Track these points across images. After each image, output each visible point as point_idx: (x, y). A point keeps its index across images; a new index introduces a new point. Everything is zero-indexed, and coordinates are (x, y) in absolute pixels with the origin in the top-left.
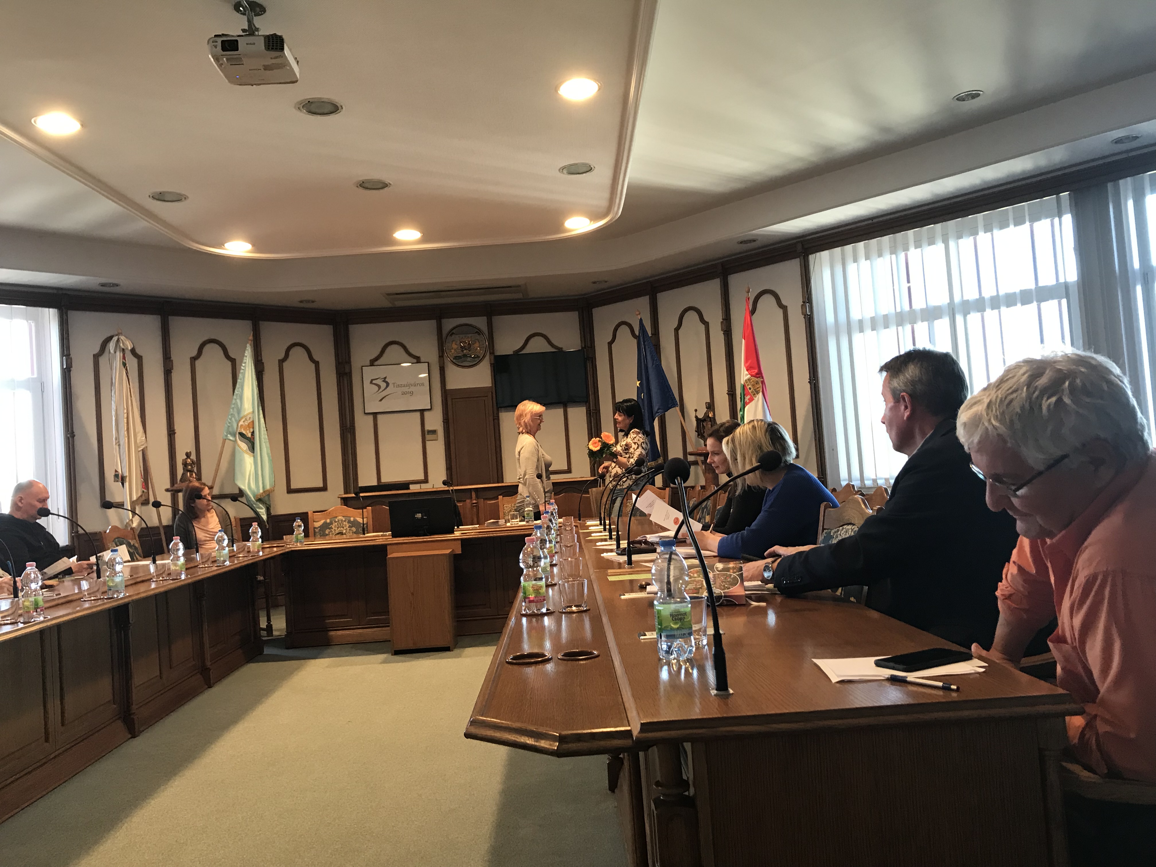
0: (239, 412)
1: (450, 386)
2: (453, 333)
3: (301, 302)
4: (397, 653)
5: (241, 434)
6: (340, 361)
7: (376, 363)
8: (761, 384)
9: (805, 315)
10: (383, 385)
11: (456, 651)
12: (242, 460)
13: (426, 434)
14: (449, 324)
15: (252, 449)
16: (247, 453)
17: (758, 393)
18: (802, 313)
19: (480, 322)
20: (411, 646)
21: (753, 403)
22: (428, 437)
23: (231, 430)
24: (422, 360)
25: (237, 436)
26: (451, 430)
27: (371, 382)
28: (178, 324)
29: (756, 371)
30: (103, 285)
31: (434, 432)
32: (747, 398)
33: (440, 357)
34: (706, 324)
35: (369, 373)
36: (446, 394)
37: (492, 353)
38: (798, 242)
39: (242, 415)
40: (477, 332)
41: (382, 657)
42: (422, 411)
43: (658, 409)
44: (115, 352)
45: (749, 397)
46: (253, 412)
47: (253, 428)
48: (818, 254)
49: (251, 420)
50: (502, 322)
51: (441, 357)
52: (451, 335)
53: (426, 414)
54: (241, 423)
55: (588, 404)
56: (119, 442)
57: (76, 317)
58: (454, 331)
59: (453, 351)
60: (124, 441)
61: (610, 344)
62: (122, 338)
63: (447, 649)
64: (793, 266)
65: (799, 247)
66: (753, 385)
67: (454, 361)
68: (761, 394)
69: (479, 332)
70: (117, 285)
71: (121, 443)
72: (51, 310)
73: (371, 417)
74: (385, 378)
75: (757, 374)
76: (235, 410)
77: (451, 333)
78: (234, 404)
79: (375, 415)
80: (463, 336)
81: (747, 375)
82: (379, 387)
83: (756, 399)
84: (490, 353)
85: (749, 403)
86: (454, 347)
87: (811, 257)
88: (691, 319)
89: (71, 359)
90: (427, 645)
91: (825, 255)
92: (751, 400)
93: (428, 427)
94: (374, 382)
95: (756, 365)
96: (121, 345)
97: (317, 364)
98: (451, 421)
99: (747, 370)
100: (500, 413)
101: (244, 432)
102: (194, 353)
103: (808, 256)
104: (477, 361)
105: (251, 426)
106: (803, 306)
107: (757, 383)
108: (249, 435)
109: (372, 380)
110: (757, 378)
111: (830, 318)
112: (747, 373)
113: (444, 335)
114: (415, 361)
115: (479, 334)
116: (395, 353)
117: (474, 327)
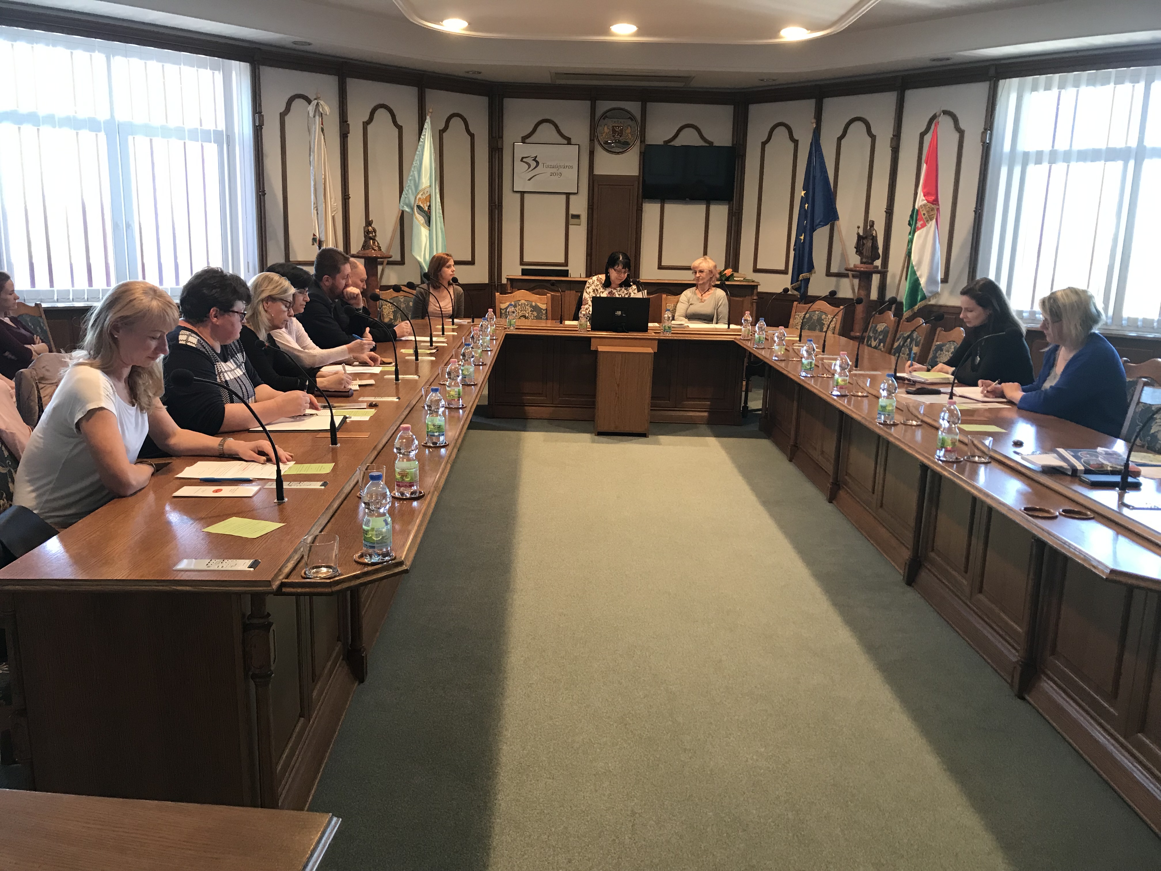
0: (417, 186)
1: (597, 172)
2: (606, 117)
3: (468, 72)
4: (600, 434)
5: (419, 207)
6: (494, 135)
7: (527, 141)
8: (936, 211)
9: (983, 142)
10: (533, 164)
11: (651, 438)
12: (420, 233)
13: (570, 218)
14: (604, 106)
15: (428, 222)
16: (424, 227)
17: (931, 220)
18: (982, 141)
19: (633, 107)
20: (612, 429)
21: (925, 229)
22: (572, 221)
23: (407, 201)
24: (573, 141)
25: (415, 208)
26: (595, 216)
27: (522, 160)
28: (354, 85)
29: (933, 198)
30: (295, 43)
31: (578, 217)
32: (919, 224)
33: (590, 140)
34: (873, 138)
35: (521, 150)
36: (593, 179)
37: (642, 141)
38: (993, 65)
39: (420, 188)
40: (630, 118)
41: (587, 436)
42: (568, 195)
43: (821, 222)
44: (314, 117)
45: (921, 222)
46: (430, 186)
47: (430, 202)
48: (1008, 80)
49: (429, 194)
50: (656, 108)
51: (592, 140)
52: (604, 119)
53: (571, 197)
54: (419, 196)
55: (731, 202)
56: (317, 207)
57: (268, 73)
58: (608, 114)
59: (604, 135)
60: (321, 208)
61: (764, 144)
62: (322, 102)
63: (644, 435)
64: (981, 89)
65: (992, 72)
66: (928, 212)
67: (603, 145)
68: (934, 220)
69: (632, 118)
70: (310, 44)
71: (319, 209)
72: (242, 63)
73: (518, 196)
74: (536, 157)
75: (934, 201)
76: (412, 182)
77: (604, 116)
78: (412, 176)
79: (522, 193)
80: (616, 120)
81: (923, 200)
82: (529, 166)
83: (929, 225)
84: (641, 142)
85: (920, 229)
86: (605, 131)
87: (1002, 82)
88: (858, 130)
89: (263, 116)
90: (627, 430)
91: (1015, 81)
92: (923, 226)
93: (572, 211)
94: (524, 160)
95: (934, 192)
96: (321, 110)
97: (472, 136)
98: (595, 207)
99: (924, 196)
100: (643, 204)
101: (422, 205)
102: (366, 118)
103: (998, 81)
104: (624, 146)
105: (428, 199)
106: (984, 133)
107: (932, 210)
108: (426, 209)
109: (523, 158)
110: (933, 204)
111: (1007, 147)
112: (924, 198)
113: (596, 118)
114: (566, 142)
115: (632, 120)
116: (546, 132)
117: (628, 112)
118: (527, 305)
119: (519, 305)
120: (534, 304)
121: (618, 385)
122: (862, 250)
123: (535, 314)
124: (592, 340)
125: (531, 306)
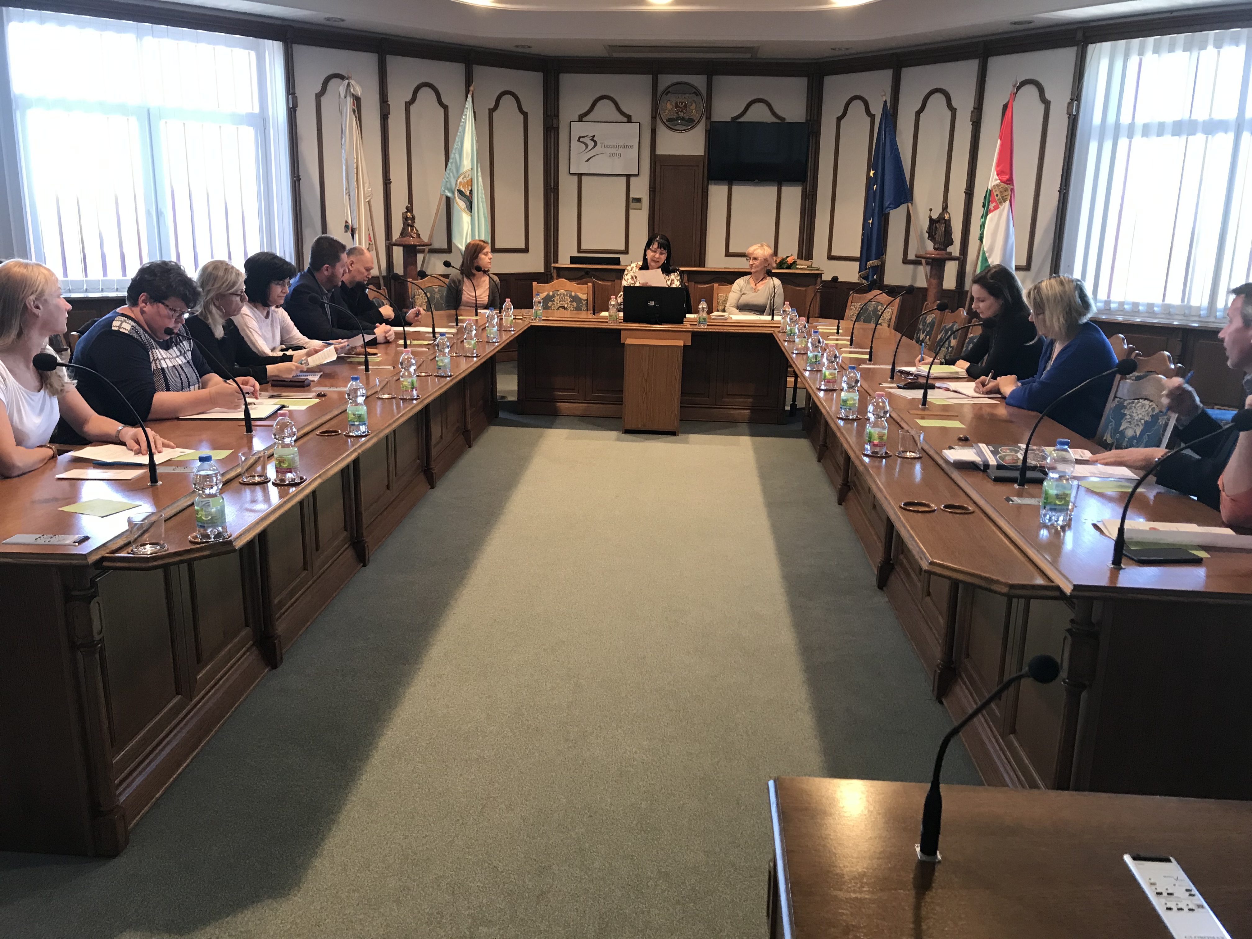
0: (458, 168)
1: (660, 151)
2: (669, 92)
3: (517, 46)
4: (627, 432)
5: (460, 191)
6: (549, 114)
7: (584, 119)
8: (1010, 192)
9: (1070, 114)
10: (591, 144)
11: (681, 437)
12: (460, 218)
13: (630, 202)
14: (666, 80)
15: (470, 207)
16: (465, 212)
17: (1005, 201)
18: (1068, 113)
19: (698, 81)
20: (640, 427)
21: (998, 211)
22: (632, 205)
23: (448, 186)
24: (633, 119)
25: (456, 193)
26: (657, 200)
27: (579, 140)
28: (395, 63)
29: (1007, 177)
30: (328, 19)
31: (639, 200)
32: (992, 206)
33: (652, 118)
34: (953, 111)
35: (578, 129)
36: (655, 159)
37: (708, 118)
38: (1081, 28)
39: (461, 172)
40: (694, 93)
41: (614, 434)
42: (628, 176)
43: (890, 204)
44: (345, 97)
45: (994, 204)
46: (472, 169)
47: (471, 186)
48: (1098, 44)
49: (470, 177)
50: (723, 82)
51: (654, 118)
52: (667, 94)
53: (632, 179)
54: (460, 180)
55: (805, 184)
56: (349, 192)
57: (301, 52)
58: (670, 89)
59: (667, 111)
60: (354, 193)
61: (839, 119)
62: (353, 82)
63: (674, 434)
64: (1069, 54)
65: (1080, 35)
66: (1001, 192)
67: (667, 123)
68: (1008, 202)
69: (697, 93)
70: (343, 20)
71: (352, 194)
72: (275, 42)
73: (576, 178)
74: (594, 136)
75: (1007, 180)
76: (454, 164)
77: (667, 91)
78: (453, 159)
79: (580, 176)
80: (680, 96)
81: (996, 180)
82: (587, 146)
83: (1001, 207)
84: (707, 118)
85: (993, 211)
86: (668, 108)
87: (1091, 47)
88: (937, 102)
89: (296, 97)
90: (655, 428)
91: (1106, 46)
92: (996, 208)
93: (632, 195)
94: (581, 140)
95: (1008, 171)
96: (352, 90)
97: (525, 115)
98: (657, 189)
99: (998, 175)
100: (710, 186)
101: (463, 190)
102: (409, 97)
103: (1087, 46)
104: (689, 123)
105: (470, 183)
106: (1070, 104)
107: (1006, 190)
108: (468, 193)
109: (580, 138)
110: (1007, 184)
111: (1097, 120)
112: (997, 177)
113: (659, 94)
114: (625, 119)
115: (697, 95)
116: (605, 109)
117: (692, 86)
118: (567, 295)
119: (558, 295)
120: (573, 294)
121: (646, 380)
122: (935, 234)
123: (575, 304)
124: (622, 332)
125: (571, 296)
